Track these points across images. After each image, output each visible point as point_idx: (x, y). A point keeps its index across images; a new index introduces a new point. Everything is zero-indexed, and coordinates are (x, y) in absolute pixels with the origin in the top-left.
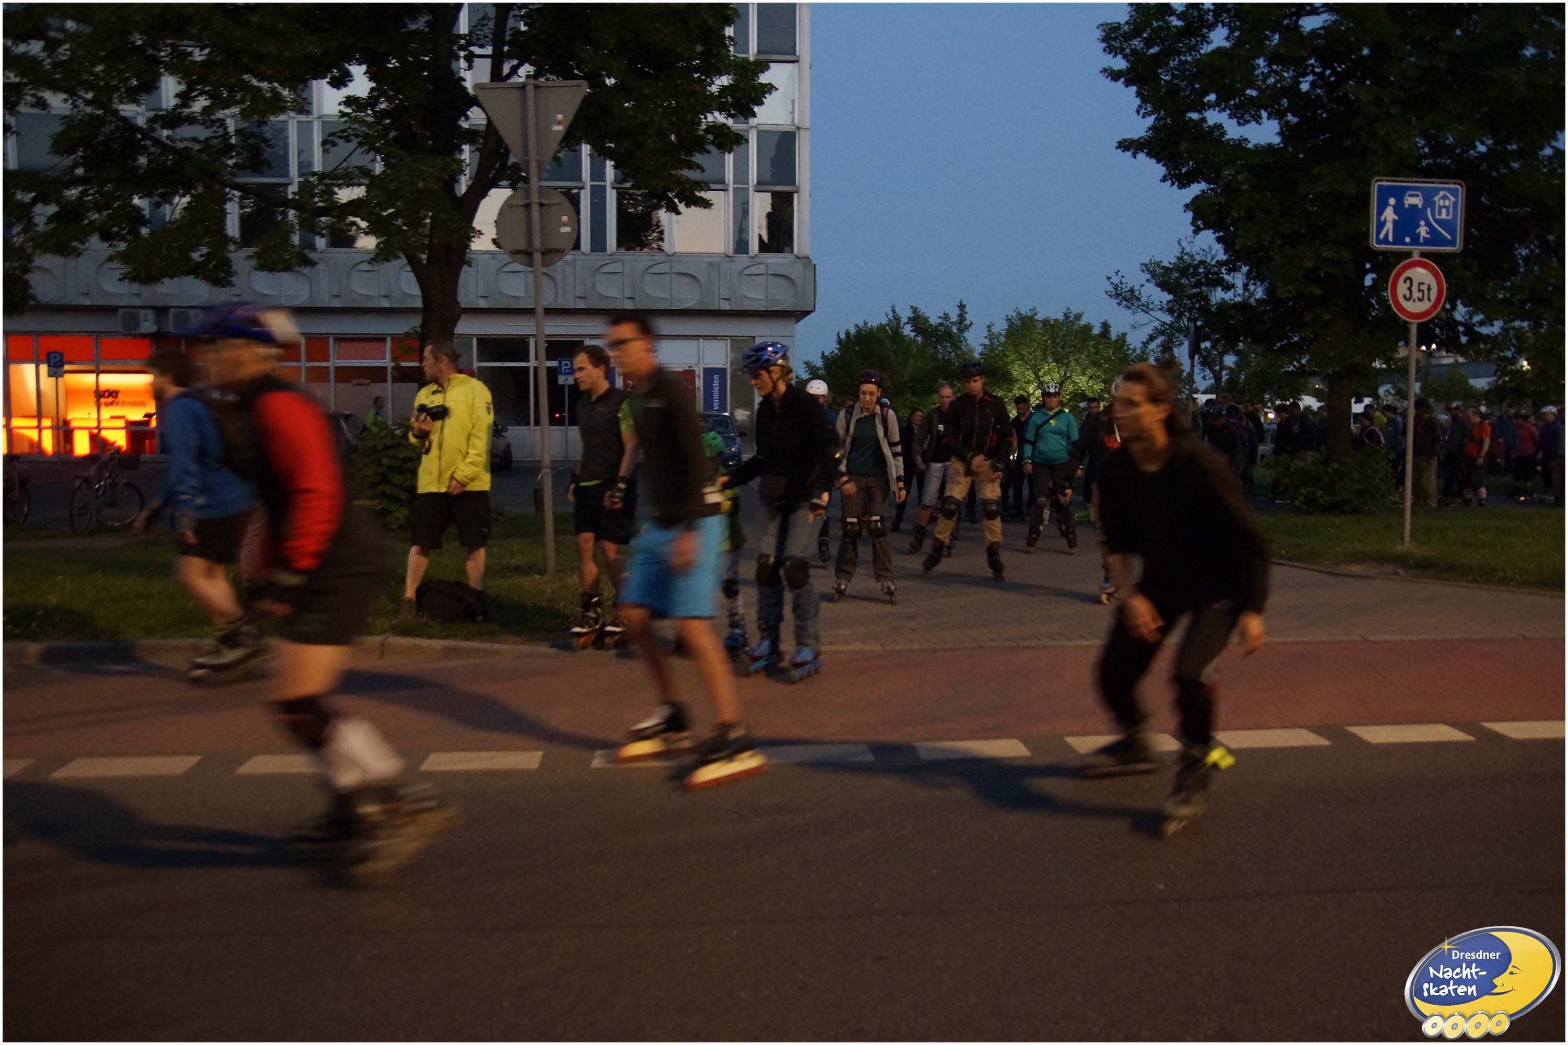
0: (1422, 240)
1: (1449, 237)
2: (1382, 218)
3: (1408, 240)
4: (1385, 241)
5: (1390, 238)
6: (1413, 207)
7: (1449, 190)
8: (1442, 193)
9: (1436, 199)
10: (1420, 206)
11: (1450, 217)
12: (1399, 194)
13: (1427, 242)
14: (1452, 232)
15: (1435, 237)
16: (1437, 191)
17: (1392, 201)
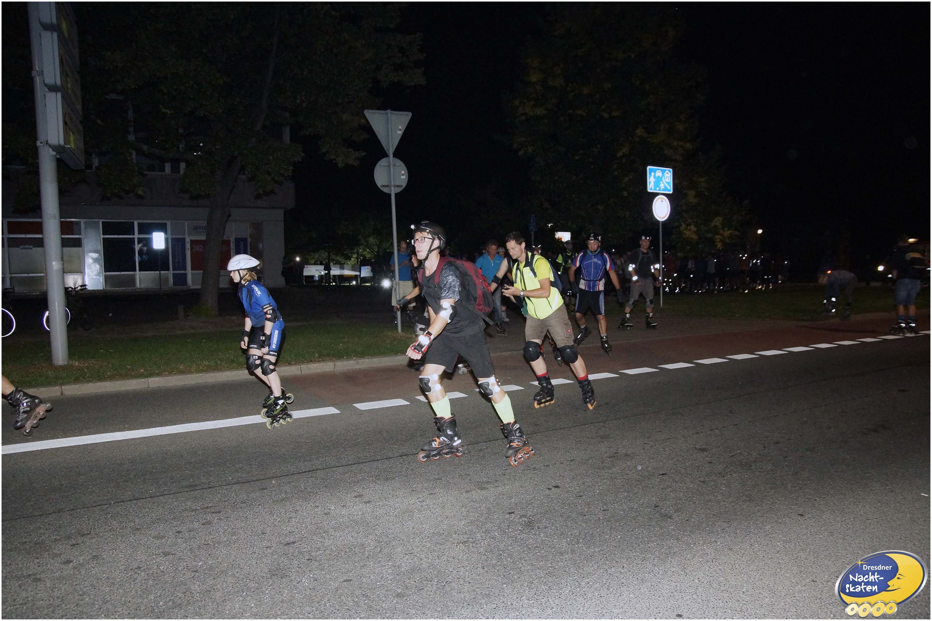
0: (662, 189)
1: (669, 188)
2: (650, 181)
3: (658, 189)
4: (651, 189)
5: (653, 188)
6: (659, 177)
7: (669, 171)
8: (667, 171)
9: (665, 173)
10: (661, 176)
11: (669, 181)
12: (655, 171)
13: (663, 190)
14: (670, 187)
15: (666, 189)
16: (666, 170)
17: (653, 174)
